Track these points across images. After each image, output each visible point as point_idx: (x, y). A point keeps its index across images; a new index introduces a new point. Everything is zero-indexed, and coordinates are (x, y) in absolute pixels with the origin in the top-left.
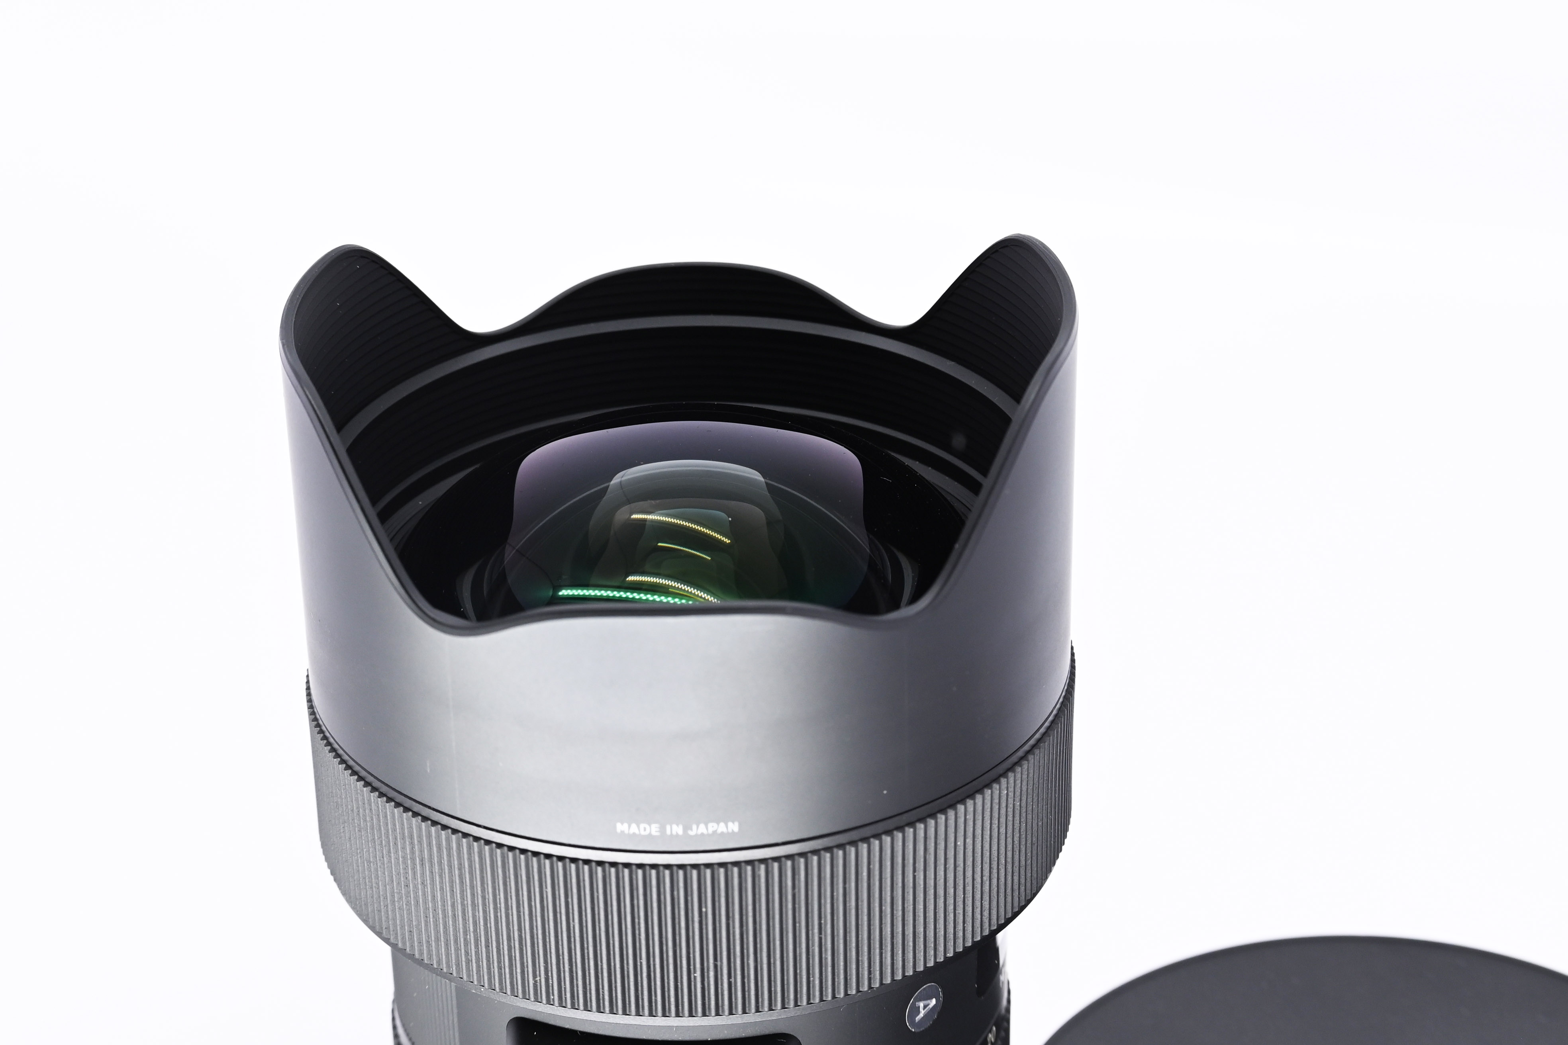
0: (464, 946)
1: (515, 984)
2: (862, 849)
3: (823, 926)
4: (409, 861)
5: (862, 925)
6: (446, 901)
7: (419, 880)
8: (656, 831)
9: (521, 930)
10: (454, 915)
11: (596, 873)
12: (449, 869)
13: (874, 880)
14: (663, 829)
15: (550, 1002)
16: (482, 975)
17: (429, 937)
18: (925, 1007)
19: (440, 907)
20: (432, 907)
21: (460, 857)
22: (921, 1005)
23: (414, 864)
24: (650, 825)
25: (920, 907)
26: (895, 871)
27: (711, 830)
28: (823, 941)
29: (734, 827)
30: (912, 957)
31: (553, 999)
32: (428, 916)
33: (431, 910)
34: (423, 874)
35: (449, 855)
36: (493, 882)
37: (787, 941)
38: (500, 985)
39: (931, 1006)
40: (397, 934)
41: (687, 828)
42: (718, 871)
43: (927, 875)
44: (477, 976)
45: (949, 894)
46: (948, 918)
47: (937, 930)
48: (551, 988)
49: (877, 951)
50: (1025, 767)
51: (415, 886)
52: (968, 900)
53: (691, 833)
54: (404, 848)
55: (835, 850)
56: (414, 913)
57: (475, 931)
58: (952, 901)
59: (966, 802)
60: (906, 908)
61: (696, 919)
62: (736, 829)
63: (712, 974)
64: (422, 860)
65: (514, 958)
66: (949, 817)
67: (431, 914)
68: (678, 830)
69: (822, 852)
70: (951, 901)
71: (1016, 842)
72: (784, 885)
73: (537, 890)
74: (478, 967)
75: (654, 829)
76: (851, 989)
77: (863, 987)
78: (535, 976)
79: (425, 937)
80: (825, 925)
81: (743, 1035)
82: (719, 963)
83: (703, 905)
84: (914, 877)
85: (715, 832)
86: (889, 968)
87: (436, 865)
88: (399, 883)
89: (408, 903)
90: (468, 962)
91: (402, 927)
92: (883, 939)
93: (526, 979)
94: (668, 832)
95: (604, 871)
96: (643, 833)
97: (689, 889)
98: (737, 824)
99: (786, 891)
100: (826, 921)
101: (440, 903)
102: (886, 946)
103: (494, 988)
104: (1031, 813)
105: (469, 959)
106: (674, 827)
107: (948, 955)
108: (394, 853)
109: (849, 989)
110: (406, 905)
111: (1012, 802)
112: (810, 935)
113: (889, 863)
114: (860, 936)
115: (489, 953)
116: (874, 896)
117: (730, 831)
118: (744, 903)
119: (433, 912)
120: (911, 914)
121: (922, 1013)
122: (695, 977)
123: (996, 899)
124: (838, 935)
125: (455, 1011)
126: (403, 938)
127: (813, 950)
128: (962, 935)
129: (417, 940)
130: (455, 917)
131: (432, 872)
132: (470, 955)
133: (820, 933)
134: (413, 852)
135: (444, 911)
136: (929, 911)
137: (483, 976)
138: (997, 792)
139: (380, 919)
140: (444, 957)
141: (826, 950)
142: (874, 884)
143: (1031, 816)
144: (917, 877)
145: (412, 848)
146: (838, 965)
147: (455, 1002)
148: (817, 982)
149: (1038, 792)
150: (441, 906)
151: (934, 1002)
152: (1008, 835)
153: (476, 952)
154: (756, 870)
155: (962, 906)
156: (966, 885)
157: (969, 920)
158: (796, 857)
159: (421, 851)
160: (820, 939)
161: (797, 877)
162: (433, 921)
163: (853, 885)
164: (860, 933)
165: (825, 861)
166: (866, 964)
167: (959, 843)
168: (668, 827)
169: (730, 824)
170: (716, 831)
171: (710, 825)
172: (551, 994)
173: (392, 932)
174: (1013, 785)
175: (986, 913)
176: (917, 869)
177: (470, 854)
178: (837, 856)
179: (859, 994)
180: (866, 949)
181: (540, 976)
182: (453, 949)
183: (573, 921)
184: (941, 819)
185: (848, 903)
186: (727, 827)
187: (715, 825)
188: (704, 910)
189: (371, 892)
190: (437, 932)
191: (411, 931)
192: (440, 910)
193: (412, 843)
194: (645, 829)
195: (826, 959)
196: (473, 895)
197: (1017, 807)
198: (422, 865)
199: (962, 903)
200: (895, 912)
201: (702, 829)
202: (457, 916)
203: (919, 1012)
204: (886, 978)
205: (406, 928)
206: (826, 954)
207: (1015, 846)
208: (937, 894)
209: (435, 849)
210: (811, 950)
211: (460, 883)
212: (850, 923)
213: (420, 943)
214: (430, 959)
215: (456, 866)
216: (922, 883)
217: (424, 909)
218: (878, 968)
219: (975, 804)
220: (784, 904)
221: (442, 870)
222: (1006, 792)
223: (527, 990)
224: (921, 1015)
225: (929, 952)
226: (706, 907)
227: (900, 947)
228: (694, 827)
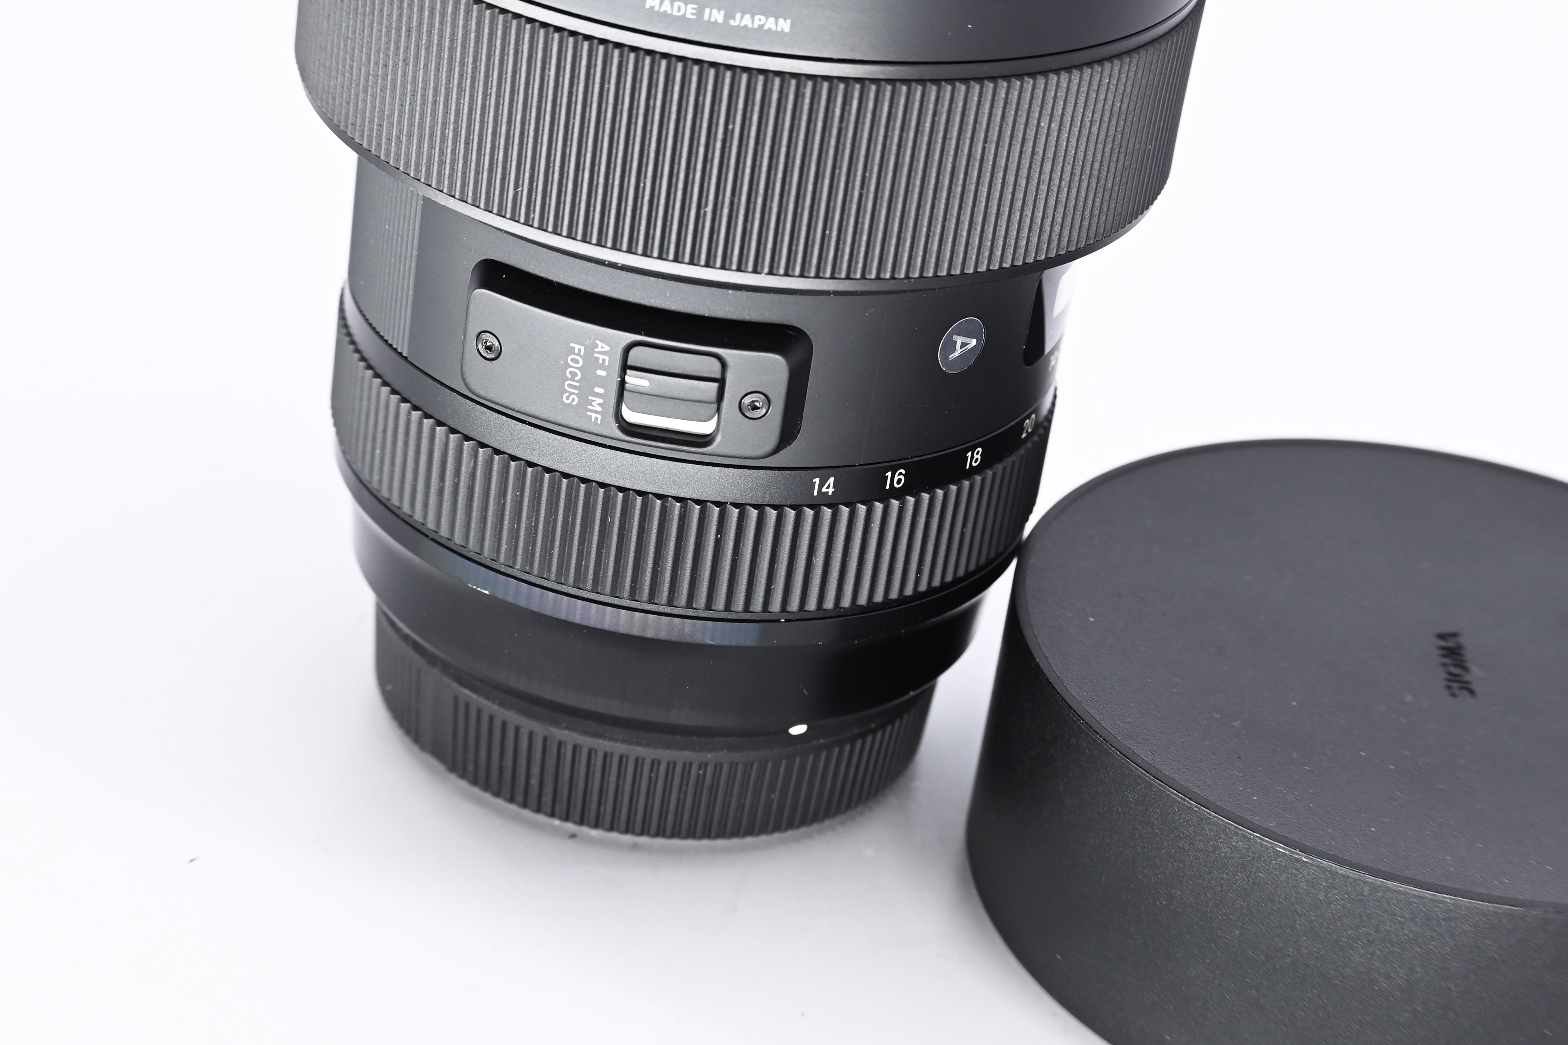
0: (440, 141)
1: (492, 195)
2: (930, 92)
3: (867, 180)
4: (393, 31)
5: (913, 192)
6: (428, 83)
7: (401, 56)
8: (692, 14)
9: (511, 122)
10: (435, 101)
11: (612, 58)
12: (439, 41)
13: (936, 137)
14: (700, 13)
15: (529, 222)
16: (454, 181)
17: (400, 131)
18: (963, 345)
19: (420, 90)
20: (411, 90)
21: (454, 26)
22: (959, 340)
23: (399, 36)
24: (686, 4)
25: (984, 189)
26: (963, 133)
27: (757, 24)
28: (864, 199)
29: (785, 25)
30: (962, 251)
31: (533, 218)
32: (404, 104)
33: (408, 95)
34: (407, 48)
35: (442, 23)
36: (488, 59)
37: (822, 188)
38: (473, 194)
39: (969, 347)
40: (363, 131)
41: (729, 16)
42: (757, 78)
43: (999, 151)
44: (448, 181)
45: (1019, 186)
46: (1012, 216)
47: (998, 228)
48: (533, 204)
49: (925, 230)
50: (1135, 61)
51: (396, 65)
52: (1040, 203)
53: (732, 23)
54: (390, 15)
55: (898, 84)
56: (389, 101)
57: (456, 122)
58: (1022, 196)
59: (1060, 73)
60: (967, 186)
61: (720, 136)
62: (787, 29)
63: (726, 211)
64: (409, 31)
65: (495, 162)
66: (1038, 85)
67: (408, 99)
68: (718, 16)
69: (883, 83)
70: (1020, 195)
71: (1107, 155)
72: (830, 114)
73: (538, 72)
74: (452, 170)
75: (690, 11)
76: (885, 272)
77: (899, 273)
78: (516, 186)
79: (396, 131)
80: (870, 179)
81: (747, 317)
82: (736, 201)
83: (731, 120)
84: (984, 149)
85: (761, 27)
86: (934, 256)
87: (425, 34)
88: (376, 63)
89: (383, 89)
90: (442, 163)
91: (372, 121)
92: (934, 218)
93: (506, 189)
94: (706, 18)
95: (621, 55)
96: (676, 13)
97: (718, 96)
98: (789, 21)
99: (832, 123)
100: (871, 175)
101: (420, 85)
102: (936, 227)
103: (465, 200)
104: (1130, 126)
105: (442, 160)
106: (715, 11)
107: (1004, 265)
108: (378, 23)
109: (882, 271)
110: (381, 90)
111: (1112, 98)
112: (850, 188)
113: (958, 119)
114: (907, 206)
115: (468, 153)
116: (933, 156)
117: (779, 29)
118: (779, 128)
119: (410, 98)
120: (972, 195)
121: (958, 351)
122: (705, 213)
123: (1072, 215)
124: (882, 197)
125: (415, 253)
126: (370, 136)
127: (850, 208)
128: (1025, 244)
129: (387, 135)
130: (436, 104)
131: (418, 46)
132: (445, 154)
133: (862, 188)
134: (399, 20)
135: (423, 96)
136: (993, 198)
137: (456, 182)
138: (1097, 77)
139: (347, 115)
140: (414, 156)
141: (865, 212)
142: (936, 142)
143: (1129, 129)
144: (987, 150)
145: (400, 16)
146: (876, 235)
147: (416, 243)
148: (847, 250)
149: (1143, 103)
150: (422, 89)
151: (974, 342)
152: (1099, 141)
153: (452, 150)
154: (802, 87)
155: (1032, 207)
156: (1041, 183)
157: (1036, 229)
158: (851, 82)
159: (410, 19)
160: (861, 195)
161: (847, 108)
162: (409, 109)
163: (912, 134)
164: (908, 202)
165: (884, 95)
166: (908, 244)
167: (1042, 124)
168: (707, 11)
169: (781, 21)
170: (764, 25)
171: (757, 17)
172: (532, 212)
173: (358, 128)
174: (1117, 76)
175: (1057, 229)
176: (989, 140)
177: (467, 20)
178: (900, 92)
179: (894, 281)
180: (911, 224)
181: (523, 186)
182: (426, 145)
183: (574, 118)
184: (1028, 83)
185: (901, 157)
186: (777, 24)
187: (763, 18)
188: (730, 127)
189: (342, 80)
190: (411, 125)
191: (380, 125)
192: (419, 93)
193: (400, 8)
194: (679, 10)
195: (863, 223)
196: (461, 75)
197: (1116, 109)
198: (408, 36)
199: (1032, 203)
200: (953, 187)
201: (747, 20)
202: (437, 104)
203: (954, 350)
204: (928, 270)
205: (376, 120)
206: (864, 217)
207: (1104, 159)
208: (1006, 181)
209: (426, 13)
210: (847, 208)
211: (448, 58)
212: (899, 184)
213: (389, 140)
214: (398, 160)
215: (448, 36)
216: (991, 157)
217: (401, 95)
218: (921, 253)
219: (1070, 81)
220: (826, 140)
221: (430, 43)
222: (1108, 81)
223: (504, 204)
224: (956, 354)
225: (984, 253)
226: (734, 124)
227: (952, 234)
228: (738, 16)
